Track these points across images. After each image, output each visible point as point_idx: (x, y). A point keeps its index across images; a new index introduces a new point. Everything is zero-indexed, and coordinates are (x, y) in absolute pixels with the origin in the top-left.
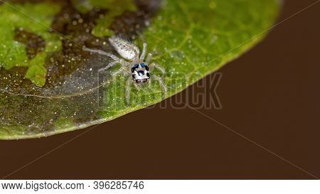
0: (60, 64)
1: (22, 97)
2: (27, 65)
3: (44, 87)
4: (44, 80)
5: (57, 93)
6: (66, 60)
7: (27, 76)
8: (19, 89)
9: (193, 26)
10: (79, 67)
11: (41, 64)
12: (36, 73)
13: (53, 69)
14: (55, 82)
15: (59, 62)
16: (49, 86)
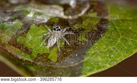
0: (63, 52)
1: (47, 66)
2: (49, 52)
3: (56, 62)
4: (56, 59)
5: (62, 65)
6: (66, 51)
7: (49, 57)
8: (45, 63)
9: (121, 36)
10: (72, 54)
11: (55, 52)
12: (53, 56)
13: (60, 54)
14: (61, 60)
15: (63, 51)
16: (58, 62)
